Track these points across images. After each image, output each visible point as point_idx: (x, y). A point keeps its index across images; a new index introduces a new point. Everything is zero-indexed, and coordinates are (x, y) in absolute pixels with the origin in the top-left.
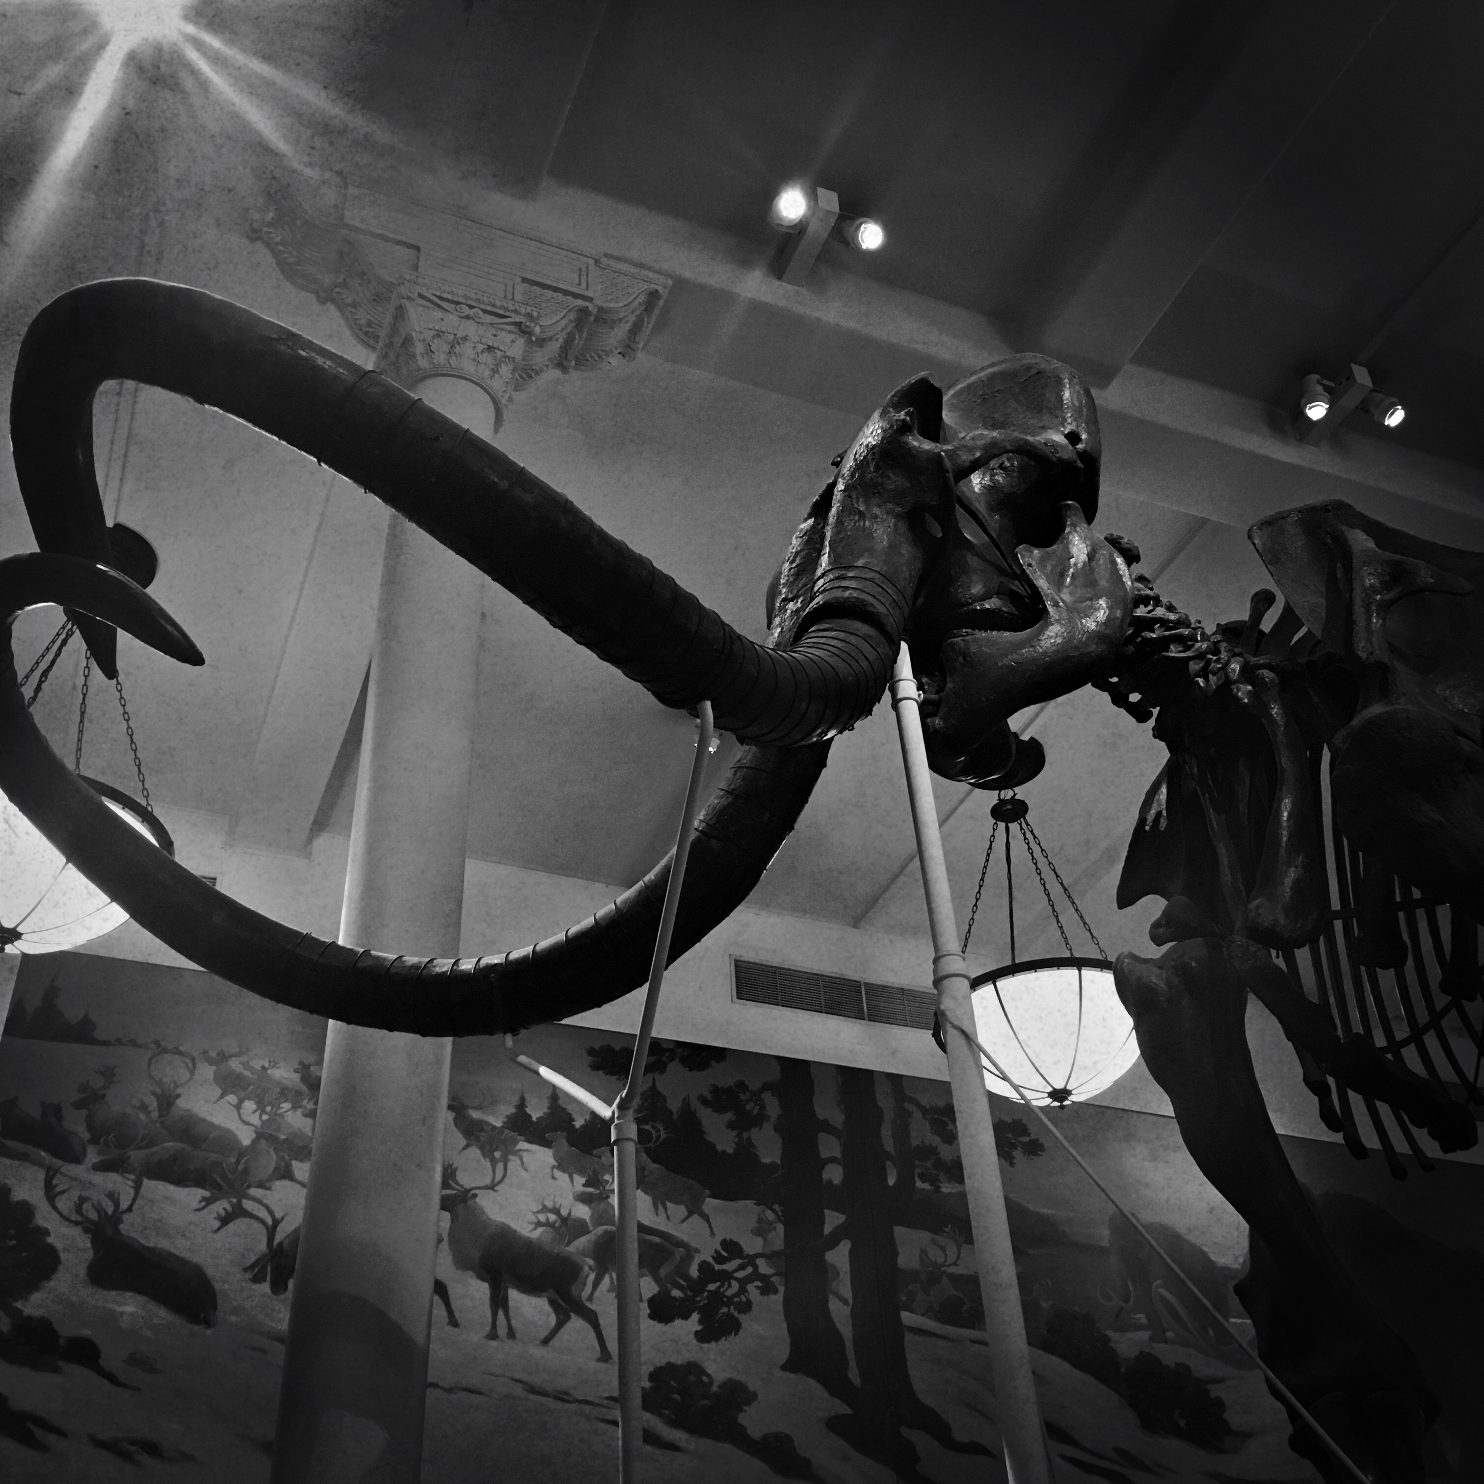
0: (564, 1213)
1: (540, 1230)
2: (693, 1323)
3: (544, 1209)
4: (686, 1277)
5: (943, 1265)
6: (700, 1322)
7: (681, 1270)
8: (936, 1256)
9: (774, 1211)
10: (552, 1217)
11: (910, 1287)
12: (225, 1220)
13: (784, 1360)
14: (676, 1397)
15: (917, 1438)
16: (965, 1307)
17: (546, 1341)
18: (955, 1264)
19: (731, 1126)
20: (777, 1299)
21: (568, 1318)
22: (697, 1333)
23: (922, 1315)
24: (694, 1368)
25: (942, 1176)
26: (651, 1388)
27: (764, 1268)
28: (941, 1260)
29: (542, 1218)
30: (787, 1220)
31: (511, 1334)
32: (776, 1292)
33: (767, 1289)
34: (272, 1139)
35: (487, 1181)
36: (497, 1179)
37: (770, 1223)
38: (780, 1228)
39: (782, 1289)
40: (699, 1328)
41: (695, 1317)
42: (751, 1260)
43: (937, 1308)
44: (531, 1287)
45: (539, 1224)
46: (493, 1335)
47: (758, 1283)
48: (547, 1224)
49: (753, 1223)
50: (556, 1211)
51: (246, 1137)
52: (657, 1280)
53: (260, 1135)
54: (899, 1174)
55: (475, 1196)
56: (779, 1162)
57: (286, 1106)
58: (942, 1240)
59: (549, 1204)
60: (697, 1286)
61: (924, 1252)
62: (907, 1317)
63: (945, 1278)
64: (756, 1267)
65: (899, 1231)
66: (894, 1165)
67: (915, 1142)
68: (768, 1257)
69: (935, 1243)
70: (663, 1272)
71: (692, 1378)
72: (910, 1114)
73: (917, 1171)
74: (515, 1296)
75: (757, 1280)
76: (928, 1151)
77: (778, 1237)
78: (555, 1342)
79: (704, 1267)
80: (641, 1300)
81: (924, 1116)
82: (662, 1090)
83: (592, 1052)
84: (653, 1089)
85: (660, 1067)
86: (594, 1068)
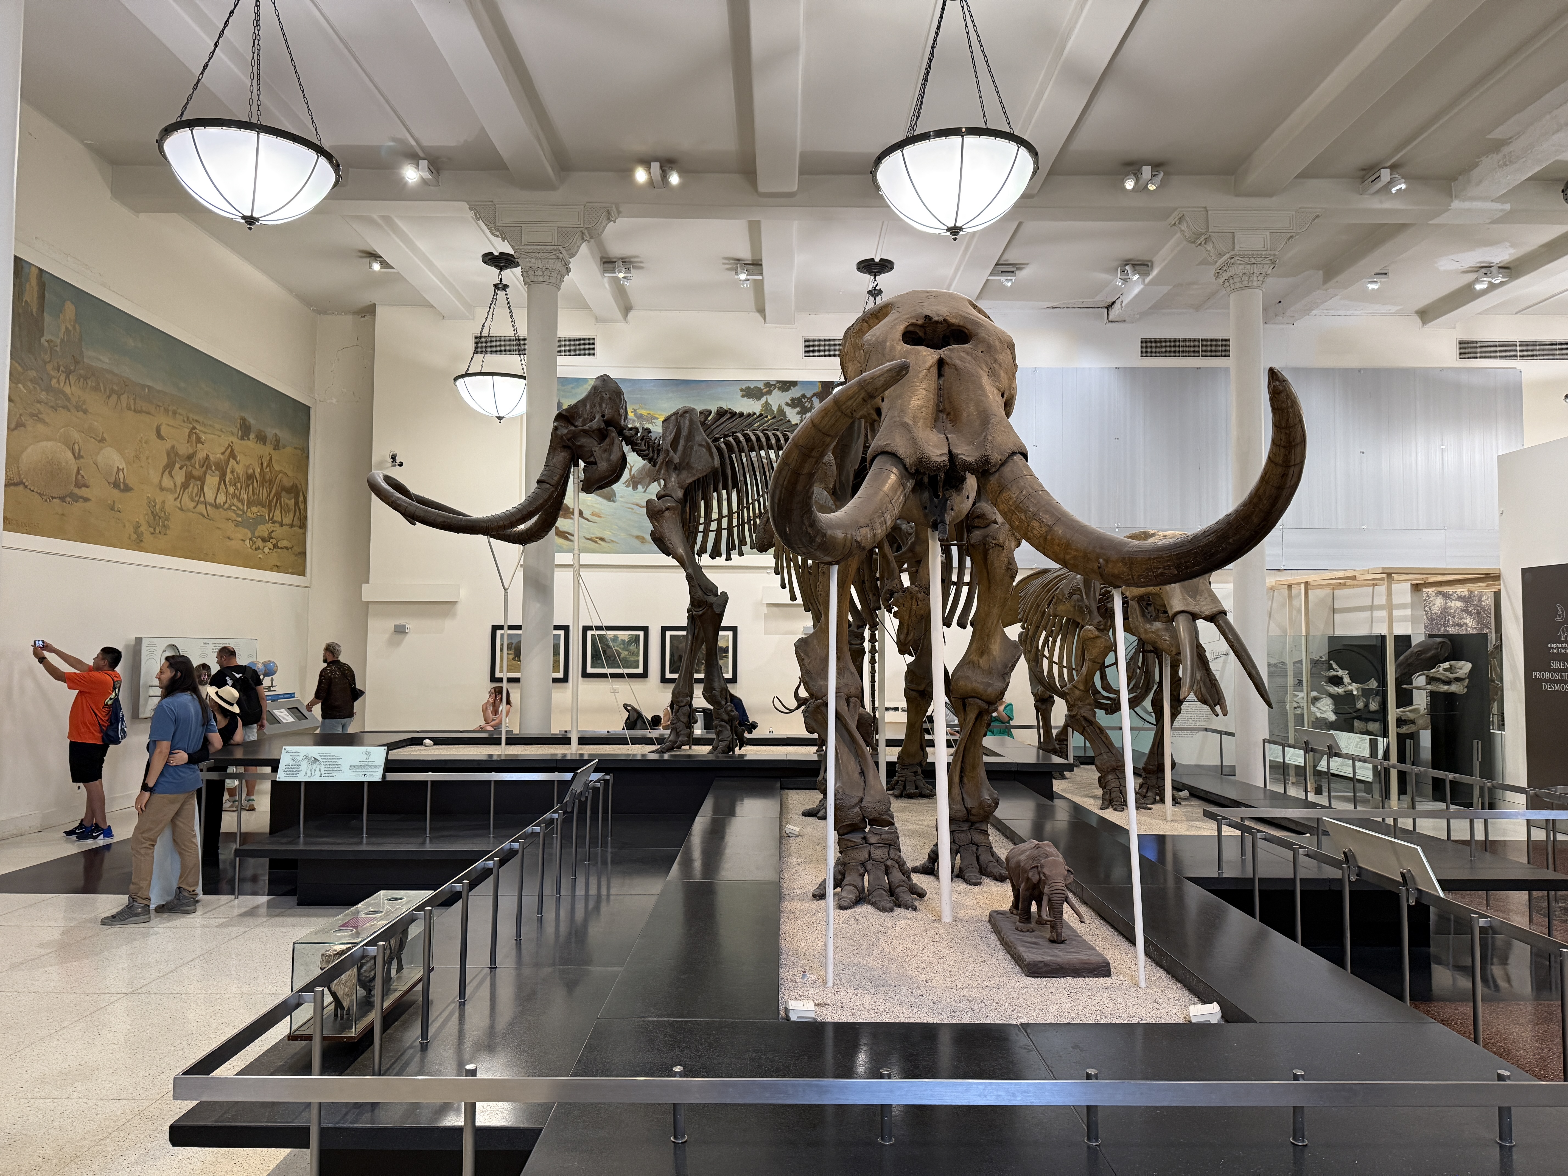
19: (798, 413)
82: (769, 401)
83: (742, 390)
84: (767, 402)
85: (769, 393)
86: (743, 396)
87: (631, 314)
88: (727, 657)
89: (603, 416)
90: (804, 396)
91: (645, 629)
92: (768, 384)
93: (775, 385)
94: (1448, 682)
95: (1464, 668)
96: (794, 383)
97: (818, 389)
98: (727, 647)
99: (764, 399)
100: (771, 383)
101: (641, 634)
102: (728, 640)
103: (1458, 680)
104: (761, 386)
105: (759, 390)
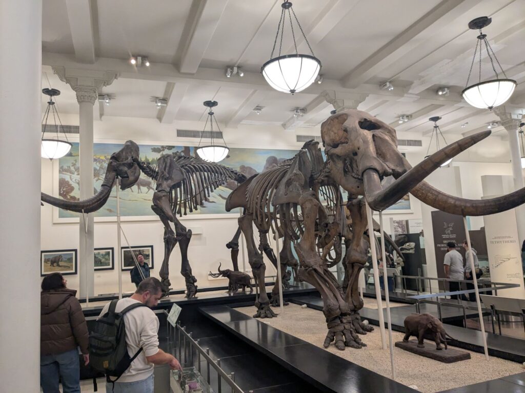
12: (97, 180)
15: (204, 202)
17: (146, 193)
31: (141, 193)
34: (102, 168)
44: (144, 185)
46: (139, 193)
51: (98, 168)
53: (100, 168)
57: (103, 163)
74: (141, 187)
82: (163, 153)
83: (152, 149)
85: (163, 150)
86: (153, 151)
87: (103, 117)
88: (149, 258)
89: (132, 157)
90: (178, 152)
91: (112, 249)
92: (163, 147)
93: (165, 147)
94: (409, 250)
95: (413, 244)
96: (173, 147)
97: (183, 149)
98: (149, 254)
99: (161, 153)
101: (111, 251)
102: (149, 251)
103: (412, 249)
104: (160, 147)
105: (159, 149)
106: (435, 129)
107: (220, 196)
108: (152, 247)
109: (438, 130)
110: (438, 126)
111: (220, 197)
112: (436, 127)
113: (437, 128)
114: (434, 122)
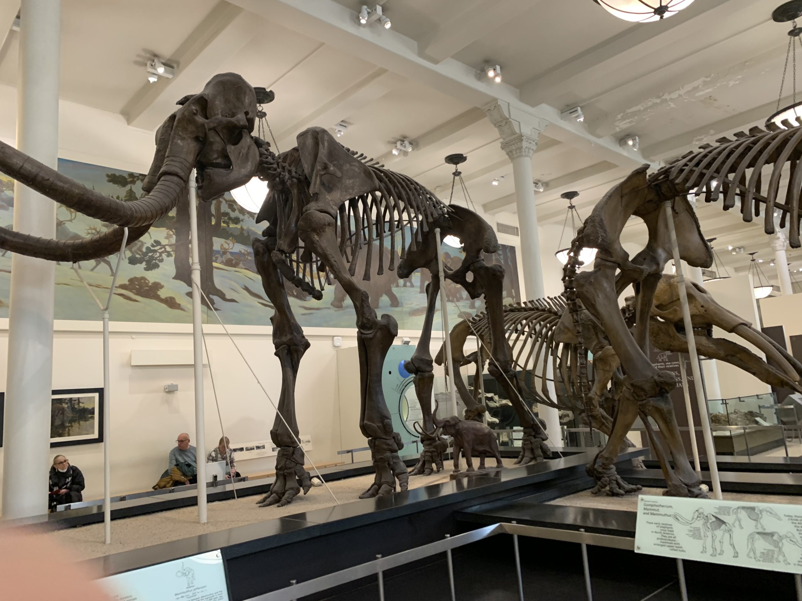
0: (98, 230)
1: (89, 236)
2: (144, 265)
3: (91, 229)
4: (142, 251)
5: (228, 249)
6: (146, 265)
7: (140, 249)
8: (226, 246)
9: (173, 231)
10: (94, 231)
11: (216, 256)
13: (174, 275)
14: (137, 287)
15: (215, 298)
16: (234, 262)
17: (92, 270)
18: (232, 249)
20: (172, 259)
21: (100, 263)
22: (145, 268)
23: (220, 263)
24: (143, 278)
25: (230, 222)
26: (129, 284)
27: (168, 249)
28: (227, 248)
29: (90, 231)
30: (177, 234)
32: (172, 256)
33: (169, 255)
35: (69, 219)
36: (72, 218)
37: (171, 235)
38: (174, 237)
39: (174, 255)
40: (145, 266)
41: (144, 263)
42: (164, 246)
43: (224, 261)
45: (89, 233)
47: (166, 254)
48: (92, 233)
49: (165, 235)
50: (95, 229)
52: (131, 252)
54: (216, 221)
55: (65, 223)
56: (175, 216)
58: (228, 241)
59: (92, 227)
60: (145, 254)
61: (222, 245)
62: (215, 264)
63: (228, 253)
64: (165, 249)
65: (215, 239)
66: (215, 218)
67: (222, 211)
68: (170, 246)
69: (226, 242)
70: (133, 249)
71: (143, 281)
72: (221, 202)
73: (222, 220)
75: (166, 252)
76: (226, 214)
77: (173, 240)
78: (95, 270)
79: (148, 248)
80: (126, 258)
81: (226, 202)
82: (133, 189)
83: (108, 176)
84: (131, 190)
85: (133, 182)
86: (109, 181)
88: (93, 418)
92: (131, 175)
93: (138, 177)
98: (93, 409)
99: (128, 187)
100: (135, 175)
102: (93, 402)
104: (126, 176)
105: (124, 178)
106: (570, 210)
107: (246, 289)
108: (101, 391)
109: (574, 212)
110: (574, 207)
111: (245, 292)
112: (571, 207)
113: (574, 209)
114: (568, 201)
